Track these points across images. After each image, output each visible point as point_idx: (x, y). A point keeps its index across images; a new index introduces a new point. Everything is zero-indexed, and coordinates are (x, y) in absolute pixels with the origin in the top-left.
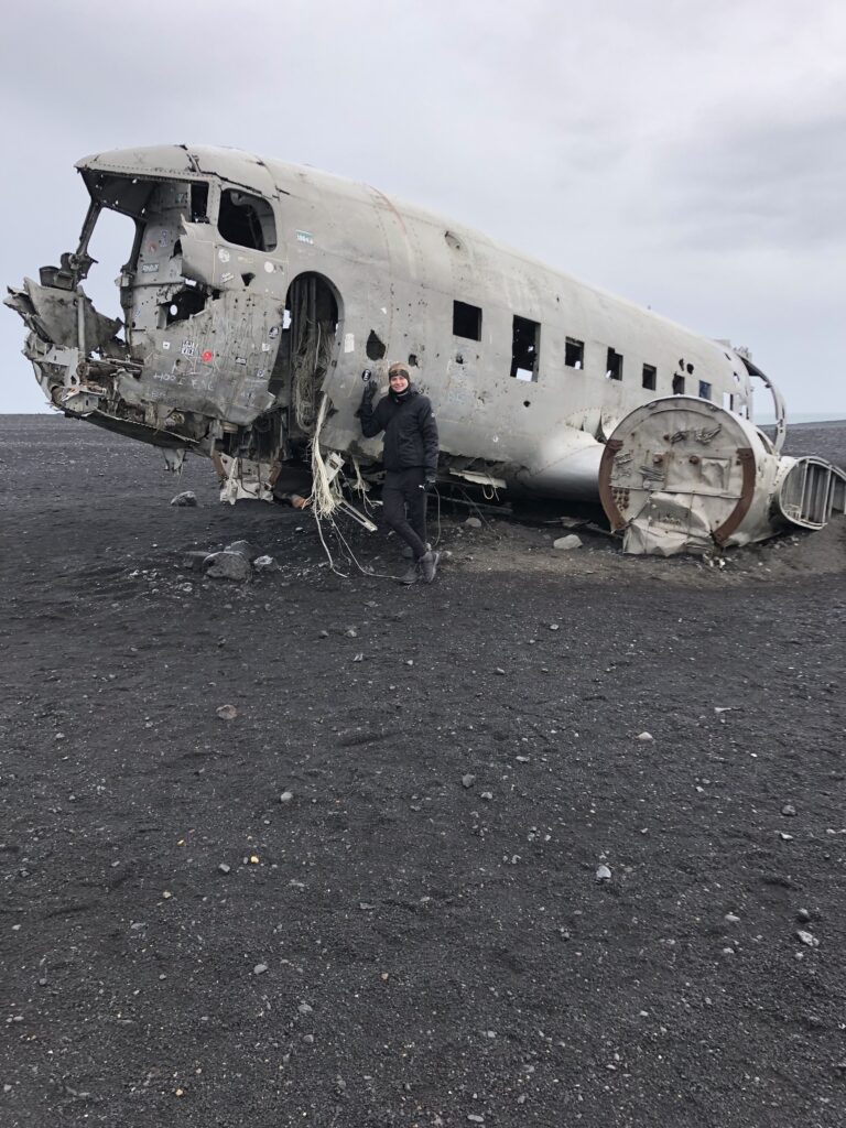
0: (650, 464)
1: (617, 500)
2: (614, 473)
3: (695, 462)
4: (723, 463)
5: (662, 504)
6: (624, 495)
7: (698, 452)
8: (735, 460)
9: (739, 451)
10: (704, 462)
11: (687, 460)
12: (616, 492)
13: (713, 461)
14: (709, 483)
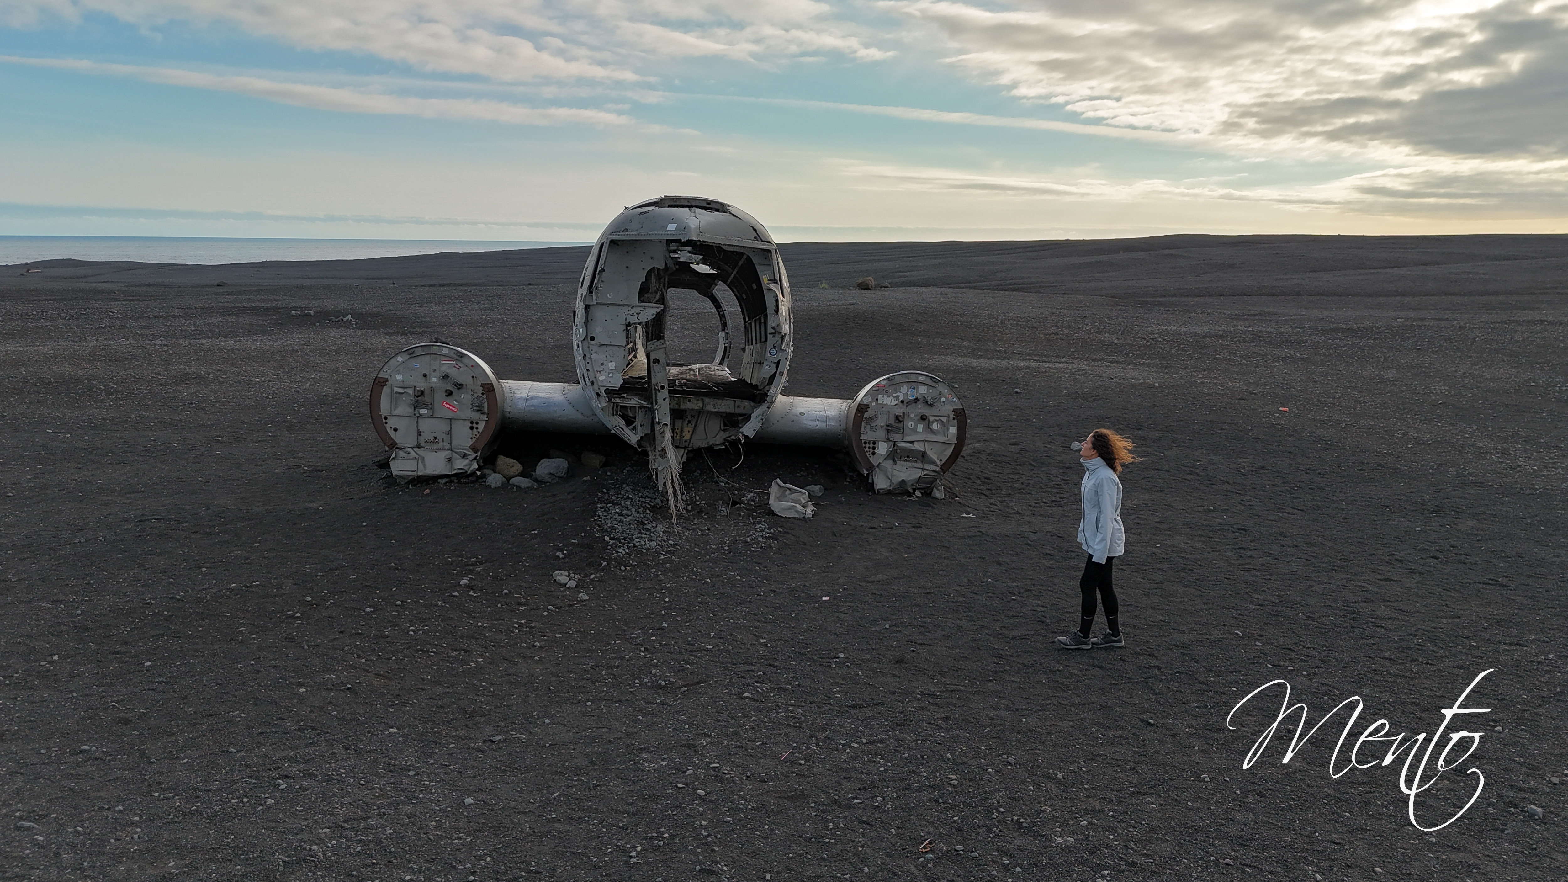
0: (892, 421)
1: (867, 449)
2: (862, 429)
3: (923, 418)
4: (944, 419)
5: (904, 449)
6: (872, 445)
7: (926, 411)
8: (952, 416)
9: (954, 411)
10: (931, 419)
11: (920, 417)
12: (865, 443)
13: (937, 418)
14: (932, 432)
